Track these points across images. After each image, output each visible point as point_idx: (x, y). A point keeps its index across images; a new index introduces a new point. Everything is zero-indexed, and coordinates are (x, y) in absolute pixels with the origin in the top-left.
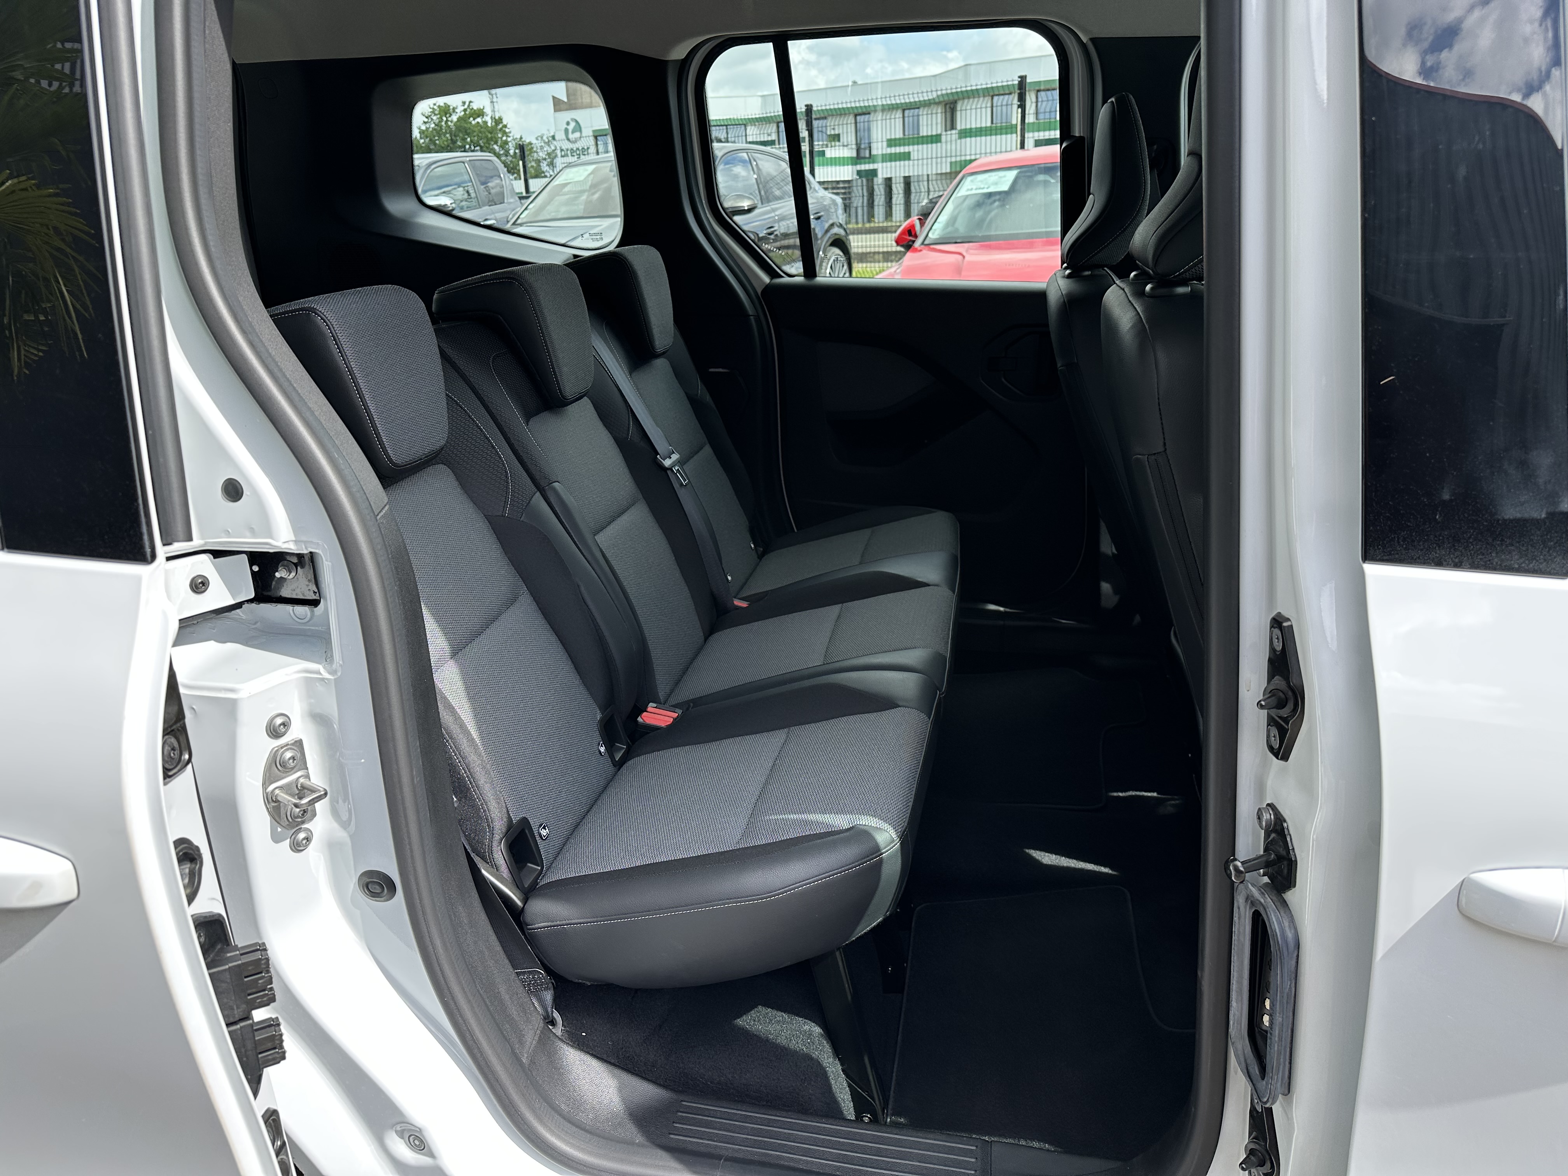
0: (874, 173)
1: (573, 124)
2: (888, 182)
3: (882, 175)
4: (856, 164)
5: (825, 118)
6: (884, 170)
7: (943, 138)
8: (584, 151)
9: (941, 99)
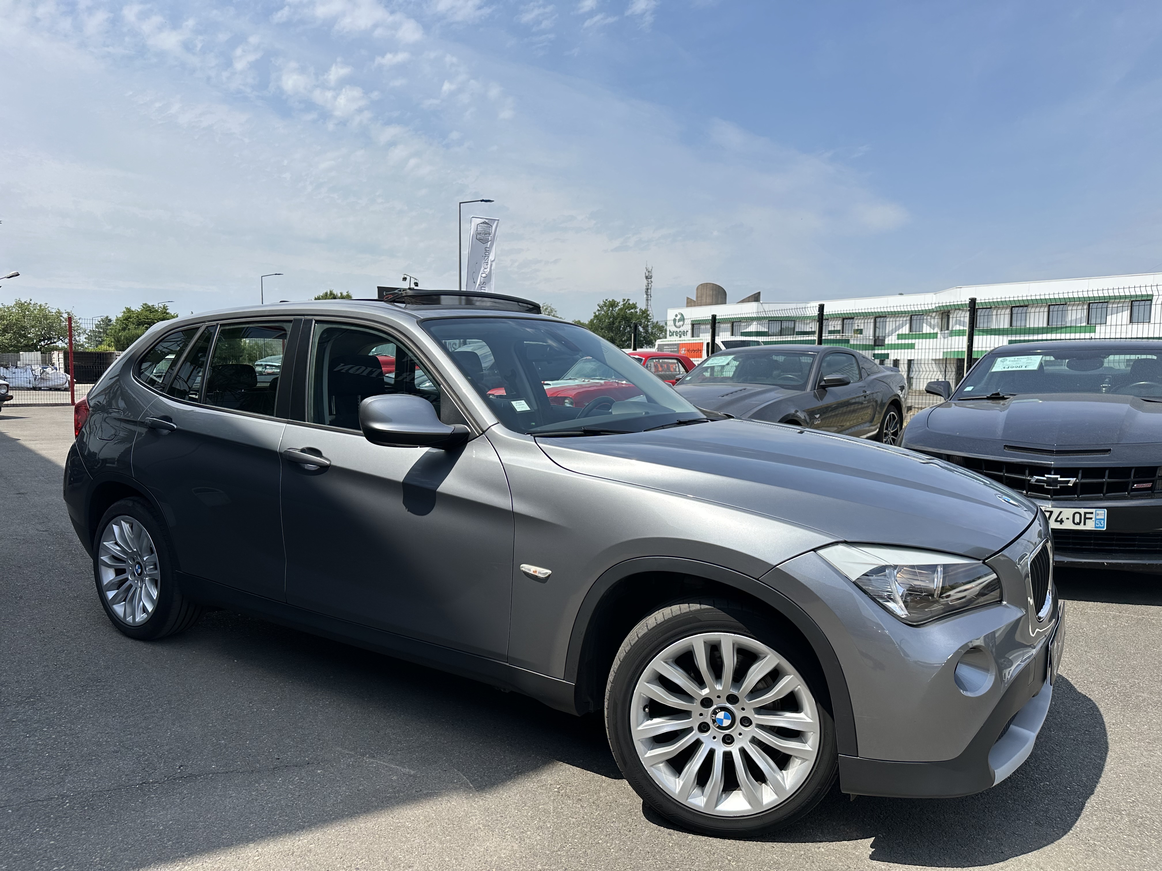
0: (887, 356)
1: (679, 317)
2: (896, 363)
3: (892, 357)
4: (874, 349)
5: (853, 318)
6: (894, 355)
7: (939, 335)
8: (684, 333)
9: (939, 309)
